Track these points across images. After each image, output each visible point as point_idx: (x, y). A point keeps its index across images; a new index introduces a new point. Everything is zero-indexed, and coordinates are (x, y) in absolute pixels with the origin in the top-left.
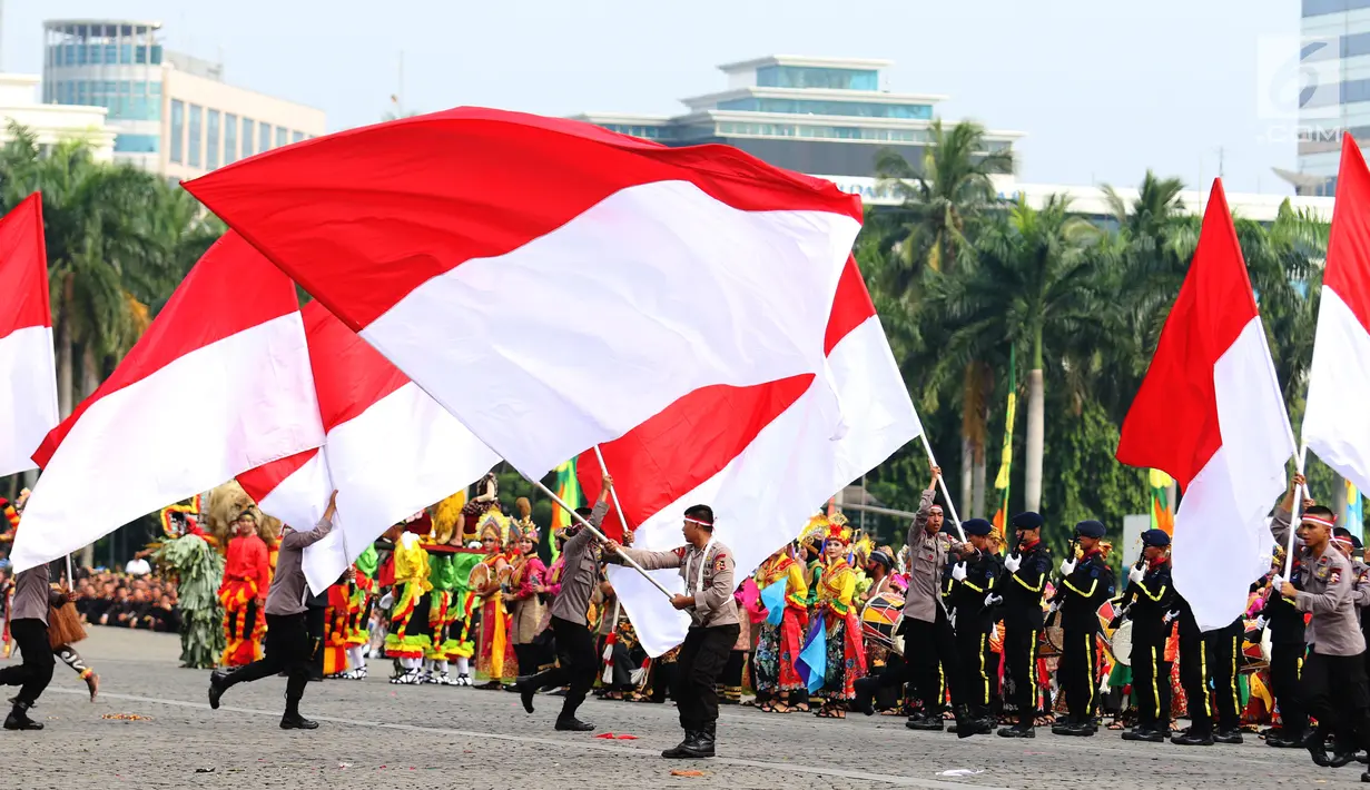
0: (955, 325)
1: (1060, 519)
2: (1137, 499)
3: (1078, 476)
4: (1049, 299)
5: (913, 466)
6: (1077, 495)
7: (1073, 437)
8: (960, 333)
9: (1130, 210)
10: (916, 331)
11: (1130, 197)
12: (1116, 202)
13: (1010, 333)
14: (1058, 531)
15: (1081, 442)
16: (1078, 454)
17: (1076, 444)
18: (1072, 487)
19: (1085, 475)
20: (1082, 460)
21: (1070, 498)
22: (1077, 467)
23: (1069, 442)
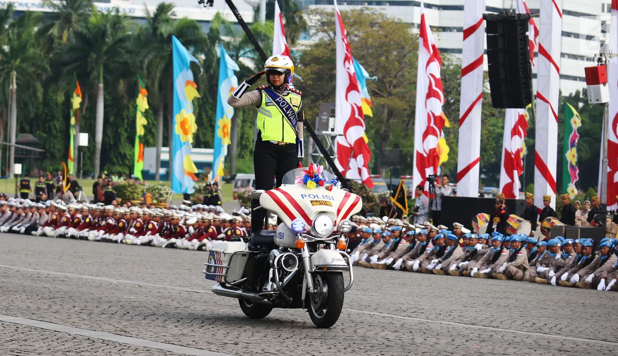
0: (65, 64)
1: (118, 148)
2: (151, 141)
3: (126, 130)
4: (106, 53)
5: (55, 125)
6: (125, 138)
7: (124, 113)
8: (68, 68)
9: (152, 15)
10: (48, 67)
11: (153, 9)
12: (147, 12)
13: (89, 68)
14: (117, 154)
15: (127, 116)
16: (126, 121)
17: (125, 116)
18: (123, 135)
19: (129, 130)
20: (128, 123)
21: (122, 140)
22: (126, 126)
23: (122, 115)
